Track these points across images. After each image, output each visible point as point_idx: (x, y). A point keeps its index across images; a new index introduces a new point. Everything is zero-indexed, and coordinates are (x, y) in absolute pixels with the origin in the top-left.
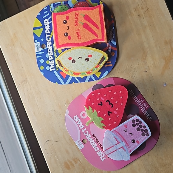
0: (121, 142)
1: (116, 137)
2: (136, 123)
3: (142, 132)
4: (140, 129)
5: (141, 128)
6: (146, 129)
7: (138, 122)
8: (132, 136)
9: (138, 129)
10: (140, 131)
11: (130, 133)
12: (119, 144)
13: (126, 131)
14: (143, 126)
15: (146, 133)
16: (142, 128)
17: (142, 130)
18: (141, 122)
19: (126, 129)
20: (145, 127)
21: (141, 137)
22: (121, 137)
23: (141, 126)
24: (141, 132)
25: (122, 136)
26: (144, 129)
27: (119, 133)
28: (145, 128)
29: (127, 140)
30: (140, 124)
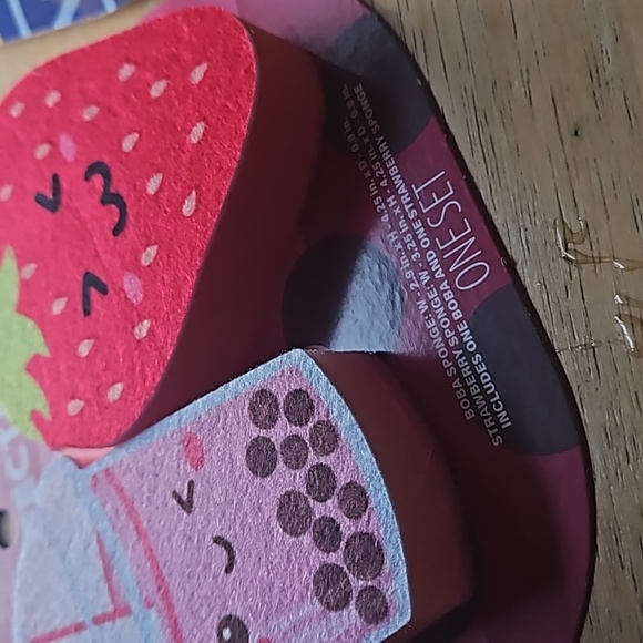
0: (135, 605)
1: (110, 538)
2: (281, 431)
3: (318, 558)
4: (310, 512)
5: (319, 510)
6: (361, 525)
7: (304, 432)
8: (228, 570)
9: (292, 514)
10: (307, 539)
11: (218, 540)
12: (119, 622)
13: (187, 505)
14: (342, 481)
15: (358, 584)
16: (330, 508)
17: (327, 535)
18: (328, 437)
19: (191, 484)
20: (356, 499)
21: (306, 608)
22: (140, 548)
23: (322, 481)
24: (309, 554)
25: (149, 551)
26: (348, 528)
27: (131, 512)
28: (354, 514)
29: (180, 608)
30: (312, 458)
